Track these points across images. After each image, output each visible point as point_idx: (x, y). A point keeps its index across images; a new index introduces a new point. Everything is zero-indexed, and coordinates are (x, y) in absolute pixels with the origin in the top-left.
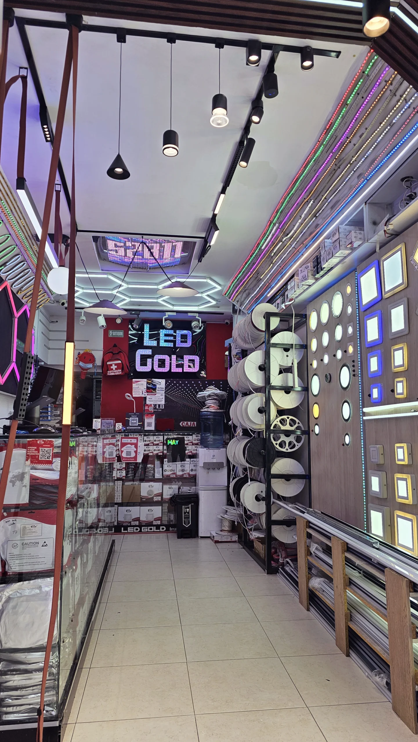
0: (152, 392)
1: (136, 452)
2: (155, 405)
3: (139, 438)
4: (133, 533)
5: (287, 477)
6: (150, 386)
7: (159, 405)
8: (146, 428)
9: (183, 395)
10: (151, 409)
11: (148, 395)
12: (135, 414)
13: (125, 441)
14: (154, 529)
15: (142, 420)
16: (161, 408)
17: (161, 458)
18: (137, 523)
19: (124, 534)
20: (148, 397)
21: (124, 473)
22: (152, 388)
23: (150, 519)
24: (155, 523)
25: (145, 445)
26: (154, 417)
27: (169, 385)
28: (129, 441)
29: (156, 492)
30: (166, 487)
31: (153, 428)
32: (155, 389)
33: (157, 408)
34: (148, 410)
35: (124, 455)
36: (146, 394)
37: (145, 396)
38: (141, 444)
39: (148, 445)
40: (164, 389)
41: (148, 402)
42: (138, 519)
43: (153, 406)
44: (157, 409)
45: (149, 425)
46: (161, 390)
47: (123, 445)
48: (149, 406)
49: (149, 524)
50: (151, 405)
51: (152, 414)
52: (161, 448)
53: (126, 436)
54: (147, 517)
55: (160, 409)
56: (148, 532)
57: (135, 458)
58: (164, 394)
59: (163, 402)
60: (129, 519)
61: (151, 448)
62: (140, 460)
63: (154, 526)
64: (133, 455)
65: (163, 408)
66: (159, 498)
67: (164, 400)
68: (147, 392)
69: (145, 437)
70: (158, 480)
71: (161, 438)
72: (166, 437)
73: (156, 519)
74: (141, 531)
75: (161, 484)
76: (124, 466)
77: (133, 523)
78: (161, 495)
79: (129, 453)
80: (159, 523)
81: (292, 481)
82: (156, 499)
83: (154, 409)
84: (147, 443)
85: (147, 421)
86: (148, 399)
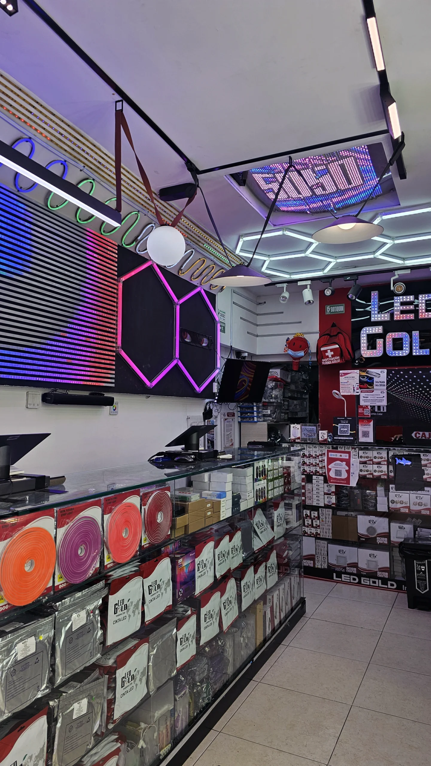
0: (368, 388)
1: (348, 472)
2: (373, 407)
3: (353, 452)
4: (349, 583)
6: (365, 380)
7: (379, 407)
8: (362, 439)
9: (415, 392)
10: (367, 413)
11: (361, 392)
12: (346, 419)
13: (332, 455)
14: (379, 583)
15: (354, 428)
16: (382, 411)
17: (386, 483)
18: (354, 570)
19: (337, 582)
20: (362, 395)
21: (333, 499)
22: (367, 382)
23: (373, 568)
24: (380, 574)
25: (361, 463)
26: (372, 423)
27: (392, 378)
28: (338, 455)
29: (379, 531)
30: (395, 526)
31: (370, 439)
32: (371, 384)
33: (376, 410)
34: (363, 413)
35: (332, 474)
36: (359, 391)
37: (358, 394)
38: (355, 461)
39: (365, 463)
40: (385, 384)
41: (362, 403)
42: (355, 565)
43: (369, 407)
44: (376, 412)
45: (366, 434)
46: (381, 385)
47: (331, 461)
48: (365, 408)
49: (372, 575)
50: (367, 406)
51: (369, 420)
52: (384, 468)
53: (335, 450)
54: (368, 564)
55: (381, 413)
56: (369, 586)
57: (348, 480)
58: (385, 391)
59: (384, 403)
60: (342, 563)
61: (370, 467)
62: (353, 483)
63: (379, 578)
64: (344, 475)
65: (385, 411)
66: (385, 541)
67: (385, 399)
68: (361, 388)
69: (361, 453)
70: (382, 515)
71: (384, 454)
72: (391, 454)
73: (383, 570)
74: (359, 582)
75: (387, 520)
76: (333, 489)
77: (349, 570)
78: (388, 535)
79: (338, 473)
80: (386, 575)
82: (380, 540)
83: (371, 412)
84: (363, 460)
85: (361, 428)
86: (361, 399)
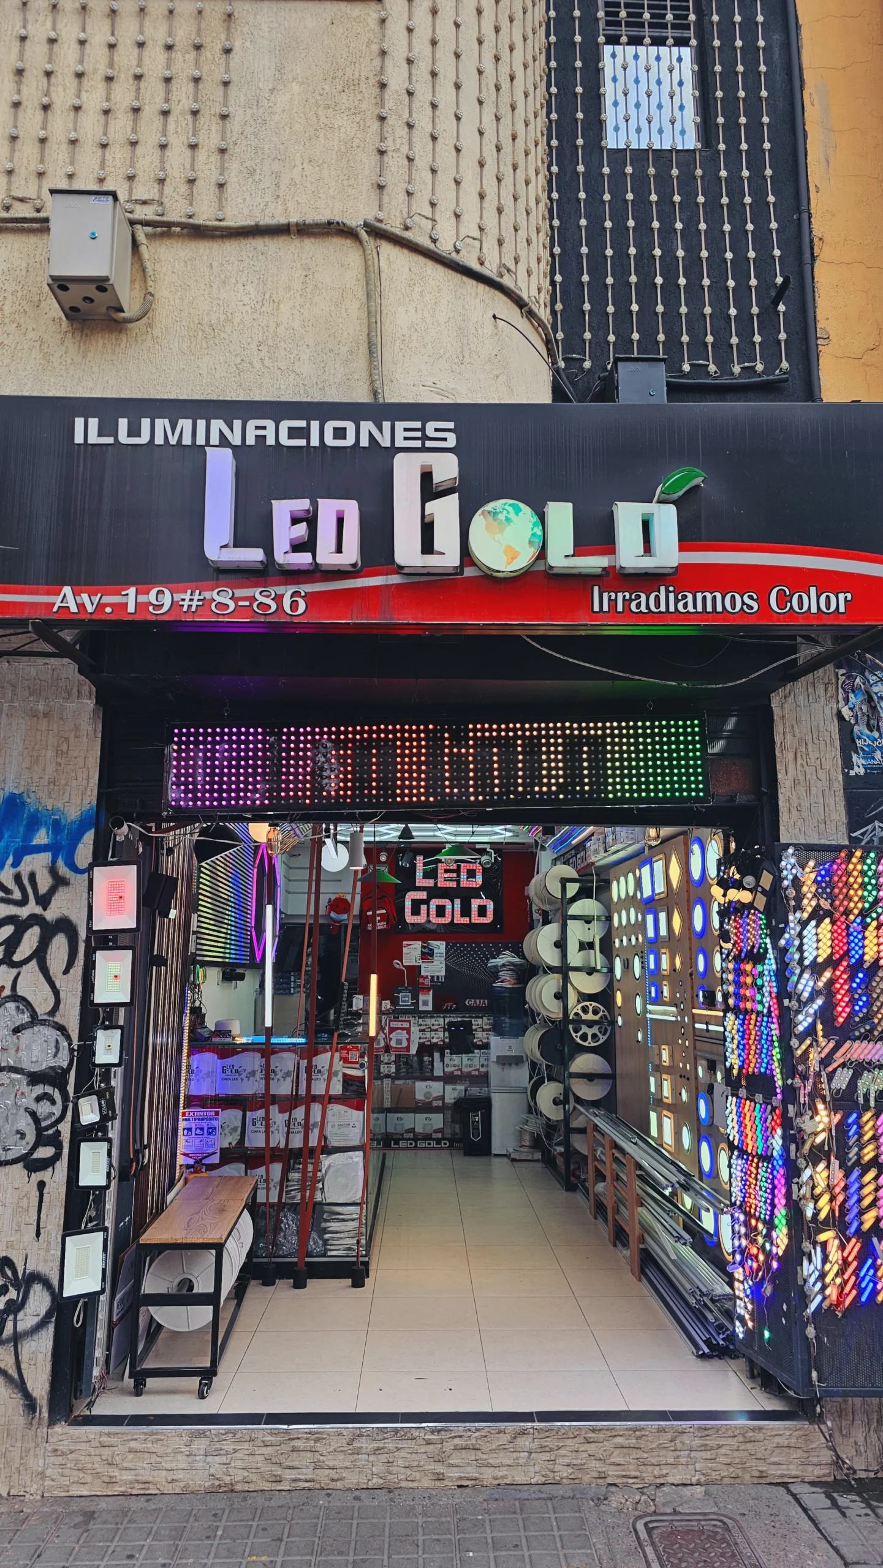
0: (428, 959)
1: (408, 1040)
2: (433, 977)
3: (412, 1020)
4: (407, 1149)
5: (590, 1077)
6: (426, 951)
7: (438, 977)
8: (422, 1008)
9: (469, 963)
10: (427, 982)
11: (422, 962)
12: (406, 989)
13: (394, 1025)
14: (433, 1144)
15: (415, 997)
16: (440, 980)
17: (441, 1049)
18: (411, 1135)
19: (395, 1149)
20: (423, 966)
21: (393, 1069)
22: (428, 953)
23: (428, 1130)
24: (434, 1136)
25: (421, 1031)
26: (431, 992)
27: (450, 950)
28: (399, 1025)
29: (435, 1095)
30: (449, 1088)
31: (430, 1008)
32: (432, 955)
33: (436, 980)
34: (423, 983)
35: (393, 1044)
37: (419, 964)
38: (415, 1029)
39: (424, 1030)
40: (444, 955)
41: (423, 973)
42: (412, 1130)
43: (430, 977)
44: (436, 982)
45: (425, 1003)
46: (440, 956)
47: (392, 1030)
48: (424, 977)
49: (427, 1137)
50: (427, 976)
51: (428, 989)
52: (441, 1034)
53: (396, 1019)
54: (424, 1128)
55: (440, 982)
56: (425, 1148)
57: (408, 1048)
58: (444, 962)
59: (443, 973)
60: (400, 1130)
61: (428, 1035)
62: (413, 1050)
63: (433, 1139)
64: (405, 1044)
65: (443, 980)
66: (440, 1103)
67: (444, 969)
68: (422, 959)
69: (421, 1021)
70: (438, 1079)
71: (441, 1021)
72: (447, 1020)
73: (437, 1131)
74: (416, 1146)
75: (442, 1083)
76: (393, 1058)
77: (406, 1136)
78: (442, 1098)
79: (399, 1041)
80: (440, 1135)
81: (596, 1081)
82: (435, 1104)
83: (431, 982)
84: (422, 1028)
85: (422, 997)
86: (423, 969)
